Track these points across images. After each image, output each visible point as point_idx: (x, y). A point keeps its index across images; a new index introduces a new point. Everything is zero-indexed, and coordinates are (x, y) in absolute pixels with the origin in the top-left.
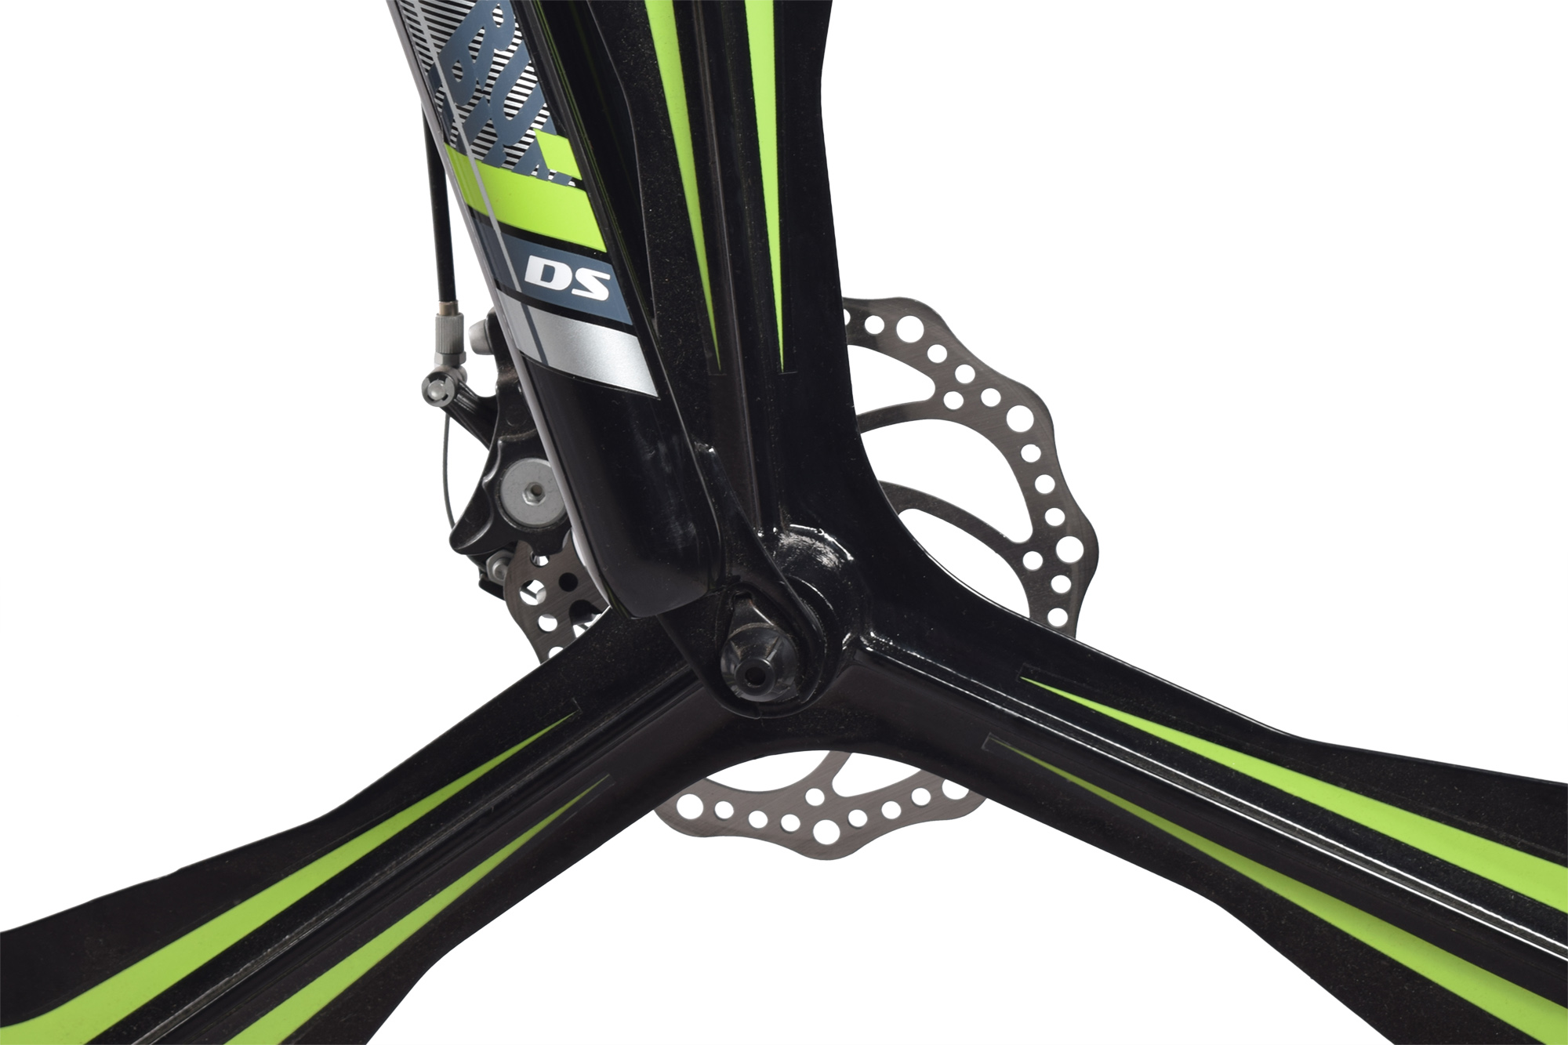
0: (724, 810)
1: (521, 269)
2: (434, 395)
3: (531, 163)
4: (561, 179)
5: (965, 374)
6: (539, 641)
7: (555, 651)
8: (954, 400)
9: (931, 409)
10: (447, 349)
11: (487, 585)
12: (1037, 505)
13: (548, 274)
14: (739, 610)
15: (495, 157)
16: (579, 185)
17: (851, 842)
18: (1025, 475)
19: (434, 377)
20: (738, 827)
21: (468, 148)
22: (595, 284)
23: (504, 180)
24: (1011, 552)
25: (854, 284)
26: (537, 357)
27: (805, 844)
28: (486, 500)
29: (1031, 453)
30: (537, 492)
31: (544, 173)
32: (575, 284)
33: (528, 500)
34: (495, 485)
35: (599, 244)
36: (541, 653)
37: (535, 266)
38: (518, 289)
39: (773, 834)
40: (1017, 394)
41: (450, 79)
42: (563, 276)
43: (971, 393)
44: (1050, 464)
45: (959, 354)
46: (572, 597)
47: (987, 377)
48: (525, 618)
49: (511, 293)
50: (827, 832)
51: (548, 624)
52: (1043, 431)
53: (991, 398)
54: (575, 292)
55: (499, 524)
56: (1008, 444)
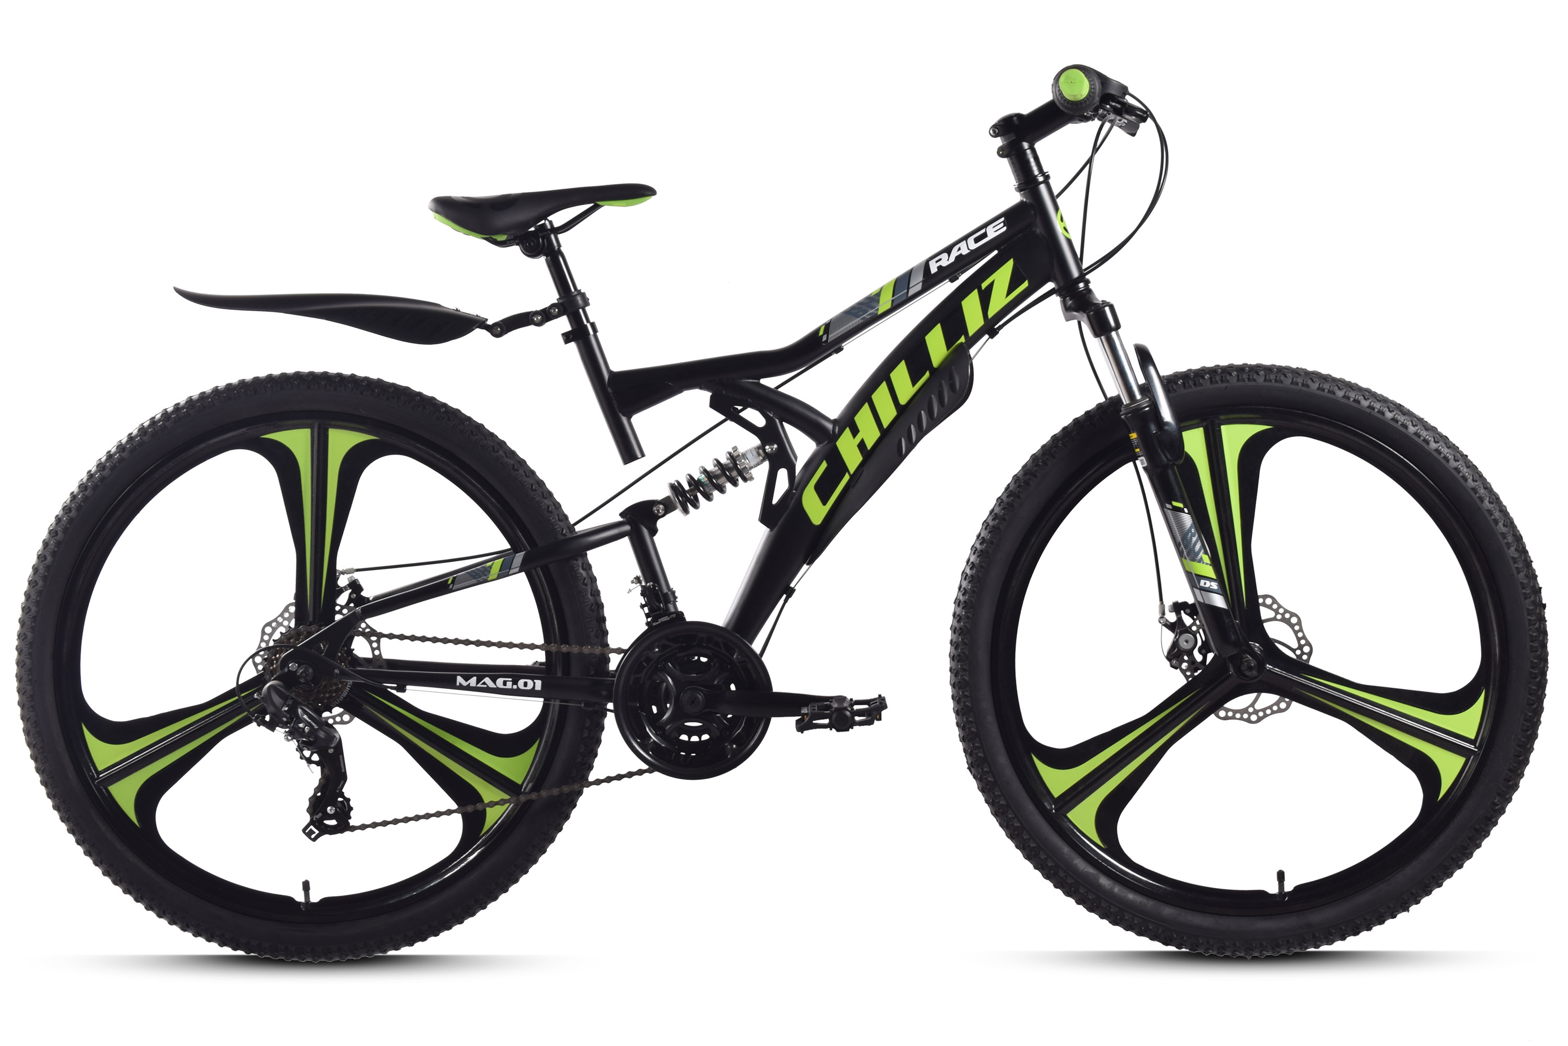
0: (1230, 714)
1: (1199, 583)
2: (1162, 621)
3: (1201, 561)
4: (1207, 564)
5: (1281, 611)
6: (1187, 677)
7: (1190, 679)
8: (1279, 617)
9: (1274, 619)
10: (1161, 612)
11: (1172, 666)
12: (1299, 639)
13: (1205, 584)
14: (1244, 656)
15: (1193, 560)
16: (1210, 565)
17: (1259, 719)
18: (1296, 633)
19: (1161, 618)
20: (1233, 718)
21: (1187, 558)
22: (1215, 586)
23: (1195, 564)
24: (1294, 651)
25: (1260, 592)
26: (1202, 601)
27: (1249, 721)
28: (1175, 644)
29: (1297, 628)
30: (1187, 642)
31: (1203, 563)
32: (1211, 586)
33: (1185, 643)
34: (1178, 640)
35: (1215, 577)
36: (1187, 680)
37: (1202, 582)
38: (1198, 587)
39: (1242, 719)
40: (1293, 615)
41: (1183, 544)
42: (1208, 584)
43: (1283, 615)
44: (1301, 630)
45: (1280, 606)
46: (1194, 666)
47: (1286, 611)
48: (1183, 672)
49: (1197, 588)
50: (1254, 718)
51: (1188, 673)
52: (1299, 623)
53: (1287, 616)
54: (1211, 587)
55: (1179, 649)
56: (1292, 626)
